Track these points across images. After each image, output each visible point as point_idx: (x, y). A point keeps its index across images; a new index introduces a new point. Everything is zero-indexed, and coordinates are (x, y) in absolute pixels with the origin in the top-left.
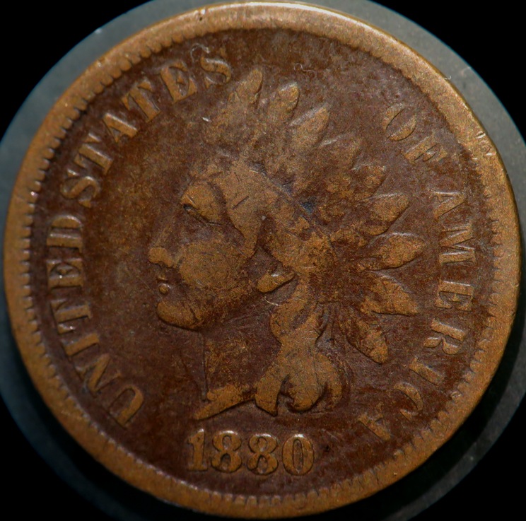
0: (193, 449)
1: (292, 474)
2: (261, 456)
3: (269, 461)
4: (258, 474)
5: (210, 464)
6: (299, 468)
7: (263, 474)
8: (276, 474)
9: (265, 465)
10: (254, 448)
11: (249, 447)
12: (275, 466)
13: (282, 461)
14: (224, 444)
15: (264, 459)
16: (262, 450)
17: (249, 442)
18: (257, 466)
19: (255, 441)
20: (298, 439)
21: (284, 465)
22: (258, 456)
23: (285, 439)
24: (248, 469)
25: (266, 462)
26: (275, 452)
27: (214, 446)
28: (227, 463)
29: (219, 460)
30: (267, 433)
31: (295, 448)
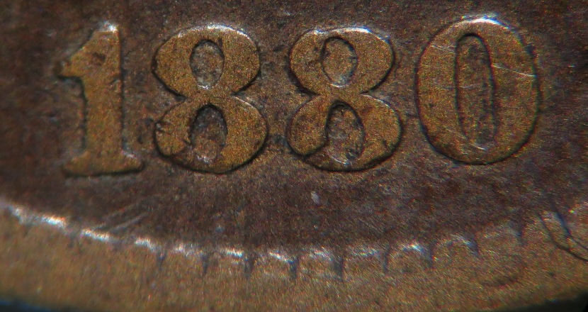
0: (82, 96)
1: (459, 161)
2: (339, 105)
3: (369, 121)
4: (332, 169)
5: (149, 146)
6: (485, 138)
7: (348, 170)
8: (395, 164)
9: (356, 136)
10: (311, 78)
11: (292, 75)
12: (392, 135)
13: (418, 116)
14: (196, 72)
15: (349, 114)
16: (338, 83)
17: (288, 59)
18: (326, 143)
19: (311, 55)
20: (471, 33)
21: (425, 129)
22: (325, 106)
23: (424, 37)
24: (293, 152)
25: (359, 123)
26: (389, 87)
27: (160, 81)
28: (214, 137)
29: (184, 128)
30: (355, 20)
31: (466, 67)
